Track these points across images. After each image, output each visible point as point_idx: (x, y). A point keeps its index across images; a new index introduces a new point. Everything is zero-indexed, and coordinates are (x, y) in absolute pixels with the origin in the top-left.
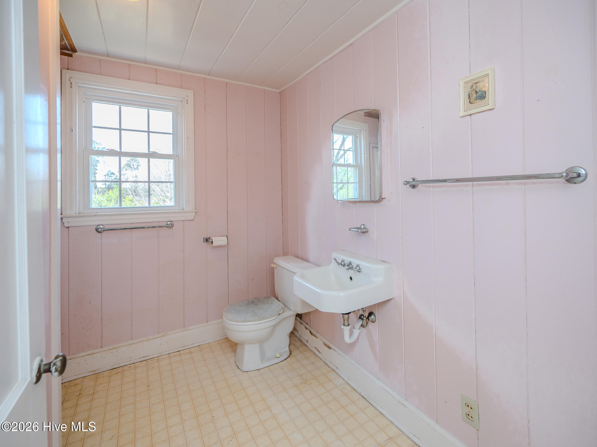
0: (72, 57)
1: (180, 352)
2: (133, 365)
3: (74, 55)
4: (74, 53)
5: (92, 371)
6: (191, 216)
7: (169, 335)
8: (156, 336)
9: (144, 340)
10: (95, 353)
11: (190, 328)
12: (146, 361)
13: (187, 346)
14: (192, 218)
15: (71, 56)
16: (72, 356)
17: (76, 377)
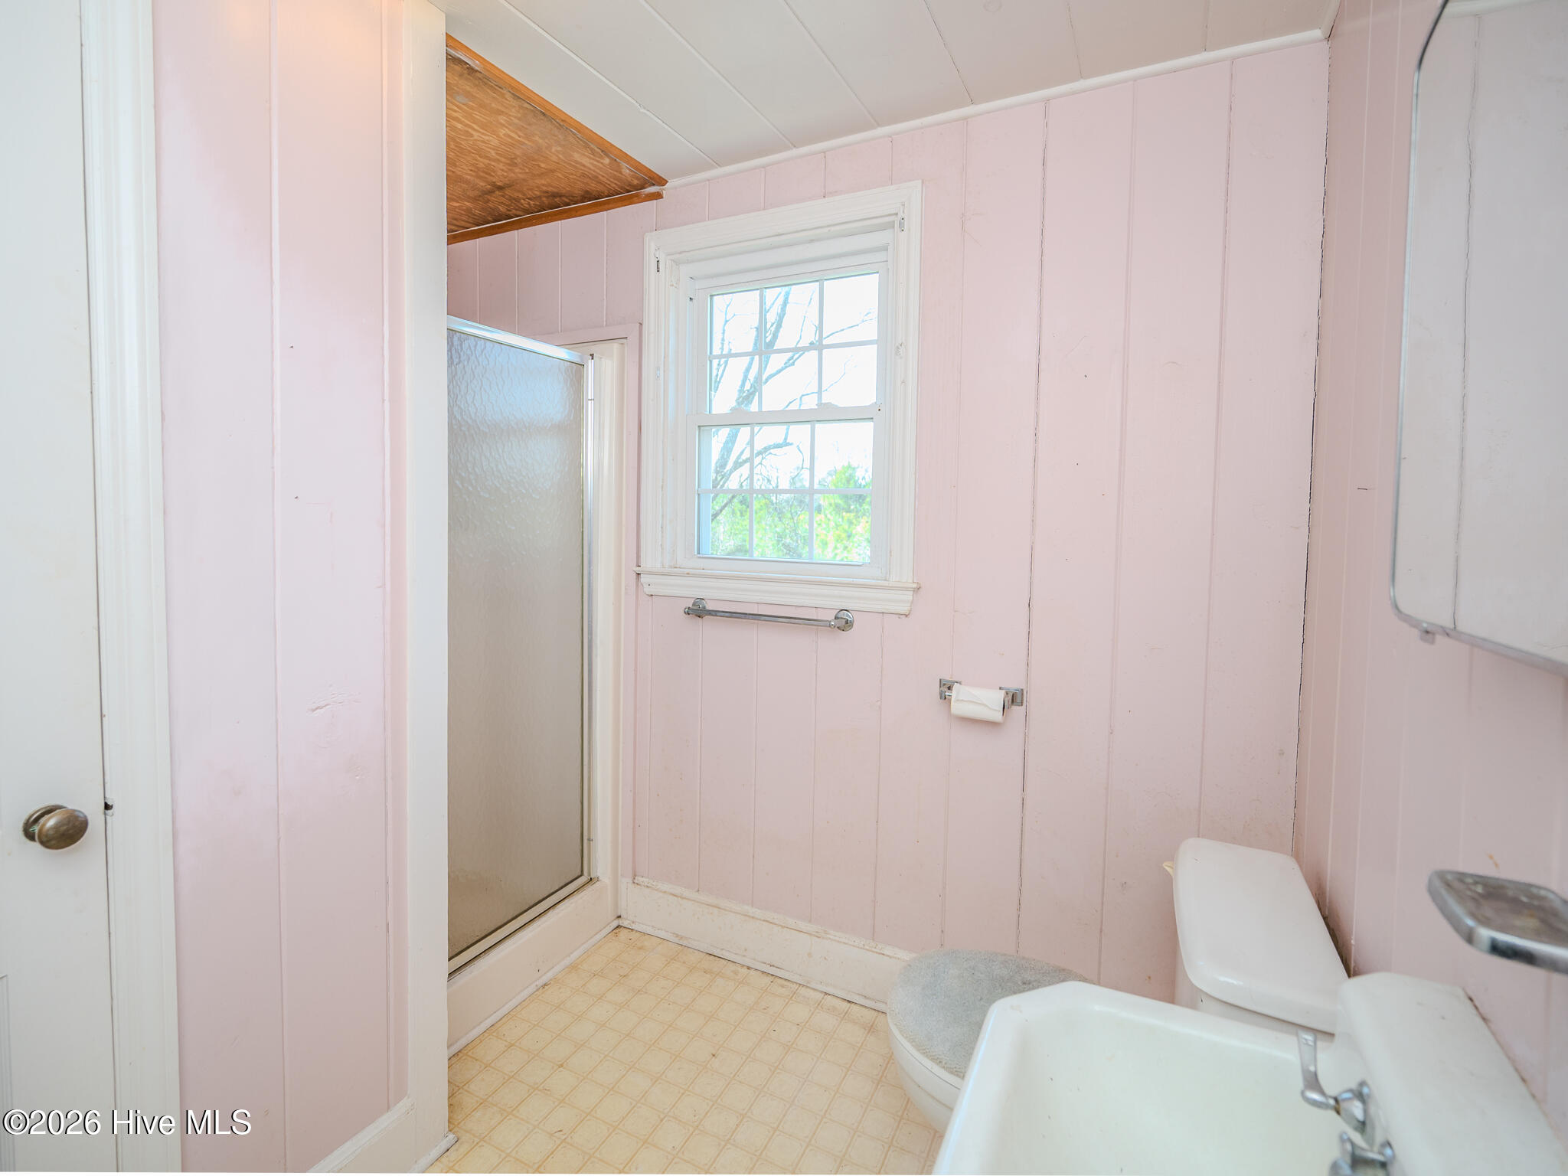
0: (662, 198)
1: (853, 1005)
2: (745, 970)
3: (667, 190)
4: (664, 187)
5: (677, 936)
6: (901, 602)
7: (832, 940)
8: (803, 925)
9: (775, 921)
10: (685, 898)
11: (888, 951)
12: (772, 978)
13: (873, 1000)
14: (903, 608)
15: (658, 196)
16: (651, 881)
17: (649, 930)
